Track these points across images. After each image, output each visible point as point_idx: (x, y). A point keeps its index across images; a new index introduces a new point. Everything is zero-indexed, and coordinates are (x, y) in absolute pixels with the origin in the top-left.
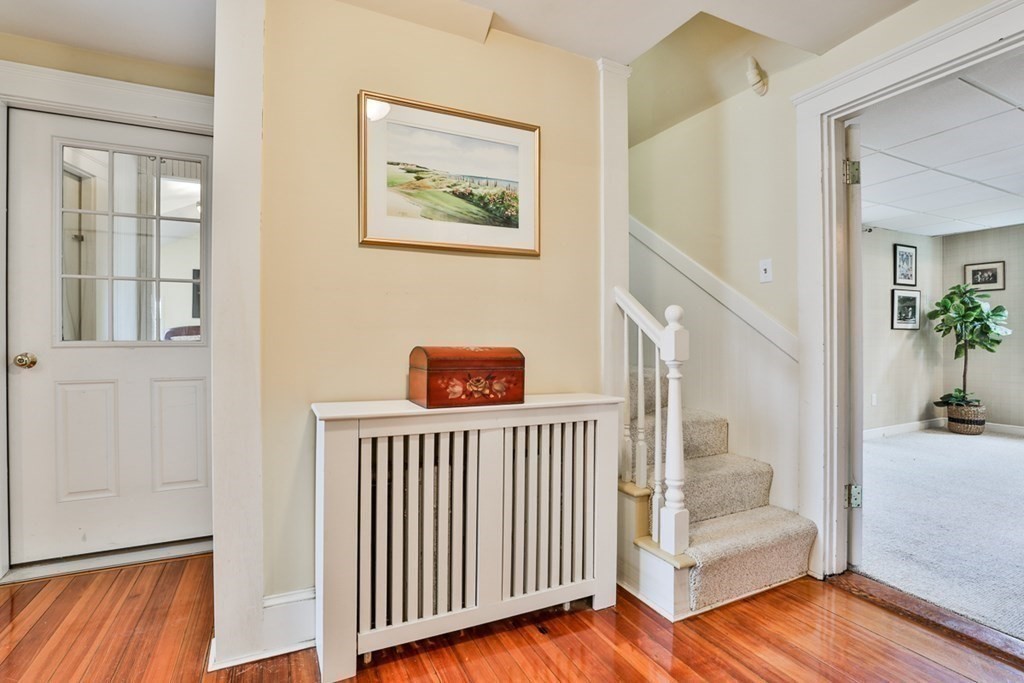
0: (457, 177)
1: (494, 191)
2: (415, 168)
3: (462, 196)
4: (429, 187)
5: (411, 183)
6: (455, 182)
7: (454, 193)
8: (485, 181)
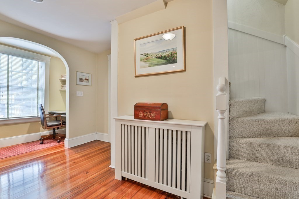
0: (157, 53)
1: (169, 53)
2: (147, 54)
3: (159, 58)
4: (150, 58)
5: (146, 58)
6: (157, 54)
7: (157, 58)
8: (166, 51)
